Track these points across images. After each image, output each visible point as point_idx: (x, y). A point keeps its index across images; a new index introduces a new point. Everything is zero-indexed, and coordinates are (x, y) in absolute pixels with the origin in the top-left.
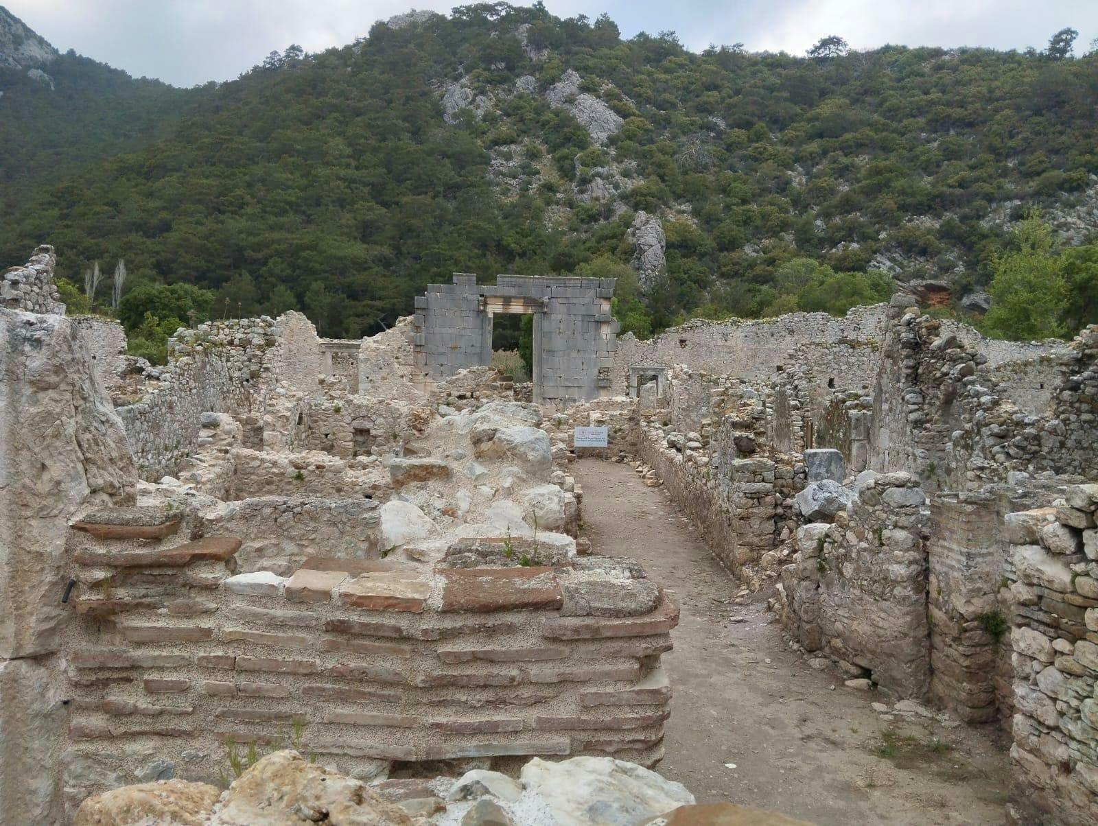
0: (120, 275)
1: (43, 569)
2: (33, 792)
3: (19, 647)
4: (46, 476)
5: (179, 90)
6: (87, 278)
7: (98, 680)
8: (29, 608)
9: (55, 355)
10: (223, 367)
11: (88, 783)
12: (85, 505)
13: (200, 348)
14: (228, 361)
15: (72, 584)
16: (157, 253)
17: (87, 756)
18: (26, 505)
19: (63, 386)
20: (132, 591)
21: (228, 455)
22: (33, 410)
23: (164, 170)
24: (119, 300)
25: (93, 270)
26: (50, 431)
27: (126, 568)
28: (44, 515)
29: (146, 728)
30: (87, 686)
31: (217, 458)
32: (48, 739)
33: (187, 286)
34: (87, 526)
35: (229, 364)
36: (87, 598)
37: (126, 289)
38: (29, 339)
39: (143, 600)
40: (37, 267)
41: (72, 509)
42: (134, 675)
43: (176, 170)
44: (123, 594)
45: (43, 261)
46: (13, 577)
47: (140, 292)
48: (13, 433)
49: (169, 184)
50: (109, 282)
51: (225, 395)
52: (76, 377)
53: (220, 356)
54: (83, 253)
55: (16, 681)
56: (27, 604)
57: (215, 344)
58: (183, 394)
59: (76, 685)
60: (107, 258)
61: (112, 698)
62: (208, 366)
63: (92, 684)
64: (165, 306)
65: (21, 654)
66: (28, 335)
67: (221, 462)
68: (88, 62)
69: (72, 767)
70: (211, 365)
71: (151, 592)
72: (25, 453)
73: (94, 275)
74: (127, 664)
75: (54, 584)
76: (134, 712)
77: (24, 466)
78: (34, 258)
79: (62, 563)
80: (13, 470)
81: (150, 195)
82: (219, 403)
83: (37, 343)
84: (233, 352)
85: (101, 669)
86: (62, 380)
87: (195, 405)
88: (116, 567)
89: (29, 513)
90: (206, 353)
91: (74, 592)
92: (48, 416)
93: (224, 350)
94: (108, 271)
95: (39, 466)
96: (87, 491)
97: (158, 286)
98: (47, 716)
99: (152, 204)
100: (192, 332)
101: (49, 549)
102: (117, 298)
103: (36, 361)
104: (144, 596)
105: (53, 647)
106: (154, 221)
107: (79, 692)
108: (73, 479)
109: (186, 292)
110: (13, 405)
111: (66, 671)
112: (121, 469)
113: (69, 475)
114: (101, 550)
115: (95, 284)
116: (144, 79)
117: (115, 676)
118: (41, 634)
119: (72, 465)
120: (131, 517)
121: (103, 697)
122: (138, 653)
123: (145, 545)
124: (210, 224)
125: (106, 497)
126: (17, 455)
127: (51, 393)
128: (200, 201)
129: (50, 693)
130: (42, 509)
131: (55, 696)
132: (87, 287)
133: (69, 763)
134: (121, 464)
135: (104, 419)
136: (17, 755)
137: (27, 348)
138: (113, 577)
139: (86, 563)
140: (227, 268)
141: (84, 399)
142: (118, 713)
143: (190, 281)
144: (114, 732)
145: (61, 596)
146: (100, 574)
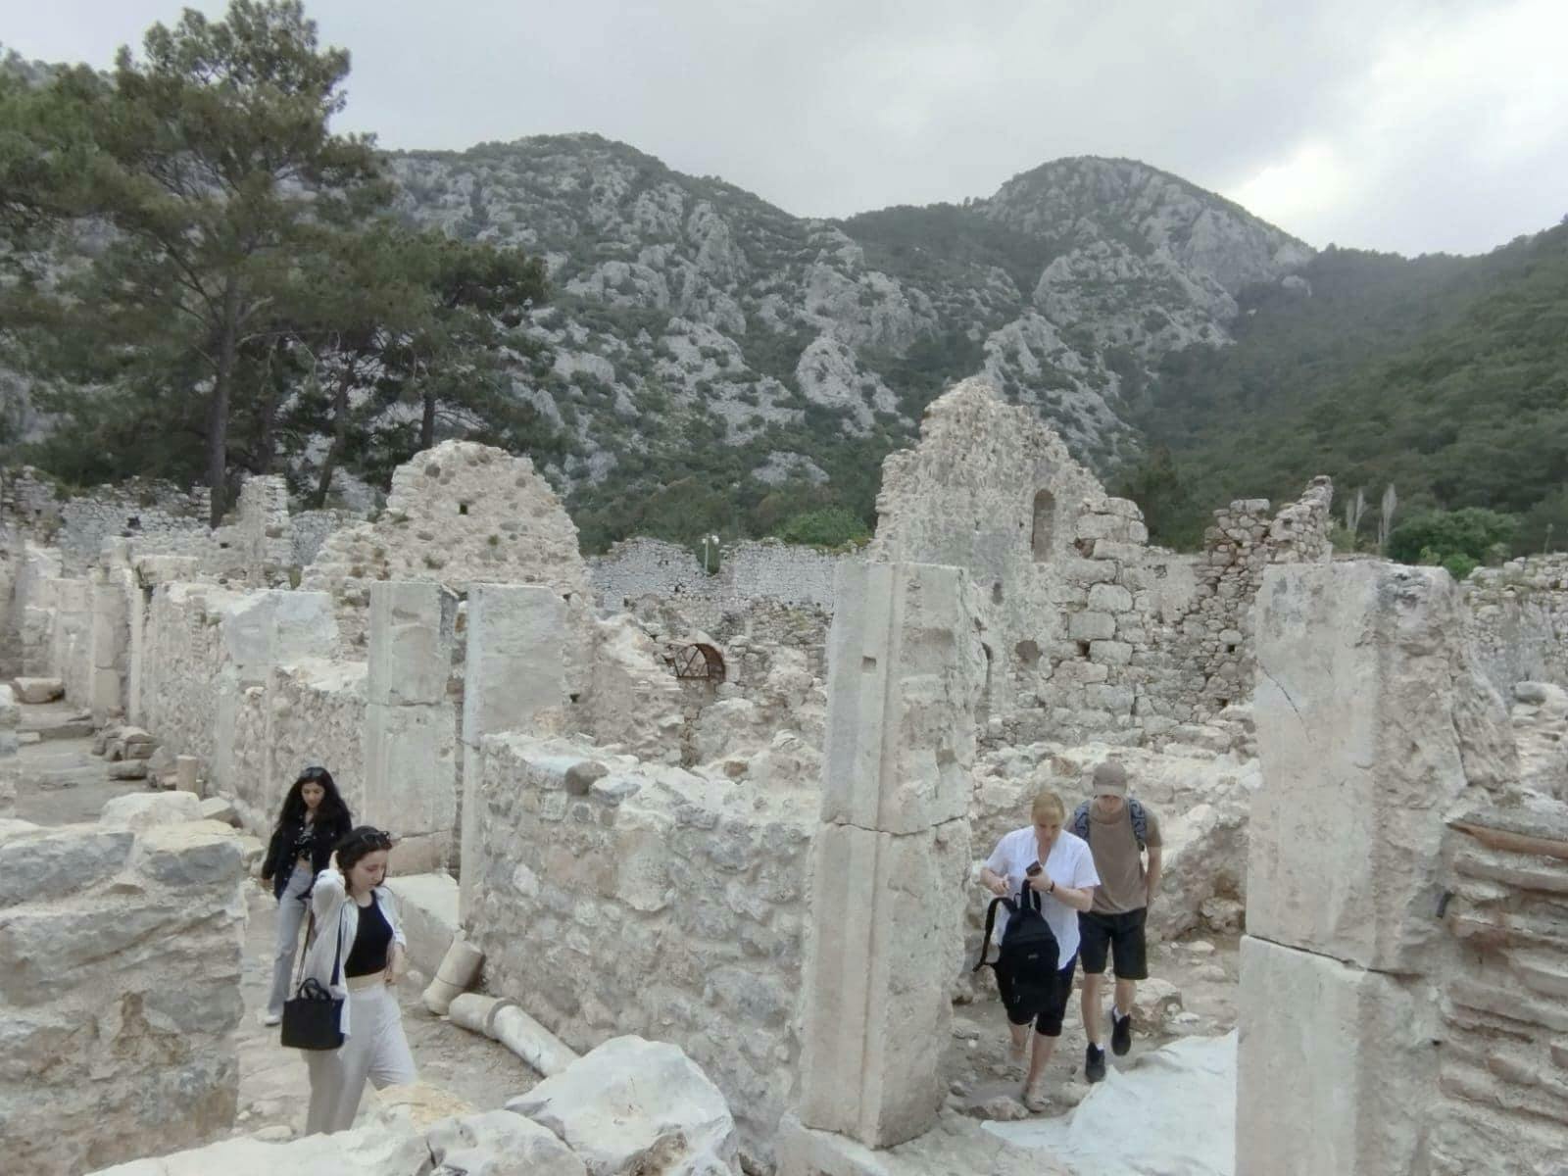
0: (1389, 503)
1: (1411, 871)
2: (1391, 1141)
3: (1379, 958)
4: (1417, 759)
5: (1473, 258)
6: (1349, 510)
7: (1482, 1026)
8: (1393, 915)
9: (1432, 614)
10: (1544, 620)
11: (1464, 1156)
12: (1462, 800)
13: (1511, 594)
14: (1552, 610)
15: (1448, 897)
16: (1437, 471)
17: (1464, 1121)
18: (1393, 791)
19: (1440, 652)
20: (1534, 923)
21: (1558, 744)
22: (1405, 679)
23: (1448, 365)
24: (1386, 533)
25: (1356, 500)
26: (1423, 705)
27: (1525, 890)
28: (1415, 804)
29: (1552, 1112)
30: (1464, 1029)
31: (1541, 745)
32: (1412, 1080)
33: (1478, 511)
34: (1471, 828)
35: (1555, 615)
36: (1471, 920)
37: (1396, 521)
38: (1401, 596)
39: (1551, 938)
40: (1312, 502)
41: (1448, 803)
42: (1534, 1034)
43: (1465, 363)
44: (1518, 922)
45: (1319, 495)
46: (1375, 874)
47: (1413, 523)
48: (1380, 704)
49: (1457, 383)
50: (1376, 512)
51: (1547, 658)
52: (1454, 640)
53: (1541, 604)
54: (1344, 480)
55: (1374, 998)
56: (1391, 909)
57: (1533, 588)
58: (1485, 655)
59: (1452, 1025)
60: (1373, 483)
61: (1499, 1056)
62: (1522, 619)
63: (1474, 1030)
64: (1449, 540)
65: (1383, 967)
66: (1401, 591)
67: (1546, 751)
68: (1352, 254)
69: (1443, 1128)
70: (1527, 616)
71: (1560, 929)
72: (1393, 729)
73: (1357, 506)
74: (1527, 1018)
75: (1425, 891)
76: (1534, 1085)
77: (1393, 745)
78: (1308, 492)
79: (1435, 867)
80: (1379, 748)
81: (1428, 400)
82: (1539, 668)
83: (1411, 600)
84: (1559, 598)
85: (1486, 1013)
86: (1439, 645)
87: (1501, 670)
88: (1511, 886)
89: (1394, 800)
90: (1519, 600)
91: (1450, 908)
92: (1422, 688)
93: (1548, 596)
94: (1375, 500)
95: (1409, 746)
96: (1464, 783)
97: (1438, 515)
98: (1412, 1052)
99: (1430, 411)
100: (1495, 572)
101: (1420, 848)
102: (1385, 530)
103: (1410, 622)
104: (1553, 933)
105: (1420, 969)
106: (1433, 432)
107: (1454, 1034)
108: (1449, 766)
109: (1476, 518)
110: (1382, 671)
111: (1436, 1003)
112: (1502, 759)
113: (1445, 761)
114: (1489, 860)
115: (1359, 516)
116: (1423, 257)
117: (1507, 1028)
118: (1407, 950)
119: (1447, 748)
120: (1532, 824)
121: (1488, 1051)
122: (1544, 1007)
123: (1553, 865)
124: (1514, 425)
125: (1485, 793)
126: (1384, 730)
127: (1426, 660)
128: (1501, 398)
129: (1416, 1026)
130: (1413, 797)
131: (1424, 1030)
132: (1349, 521)
133: (1440, 1122)
134: (1503, 753)
135: (1482, 693)
136: (1375, 1088)
137: (1399, 606)
138: (1506, 899)
139: (1467, 873)
140: (1537, 481)
141: (1463, 668)
142: (1509, 1078)
143: (1482, 505)
144: (1505, 1103)
145: (1435, 908)
146: (1490, 892)
